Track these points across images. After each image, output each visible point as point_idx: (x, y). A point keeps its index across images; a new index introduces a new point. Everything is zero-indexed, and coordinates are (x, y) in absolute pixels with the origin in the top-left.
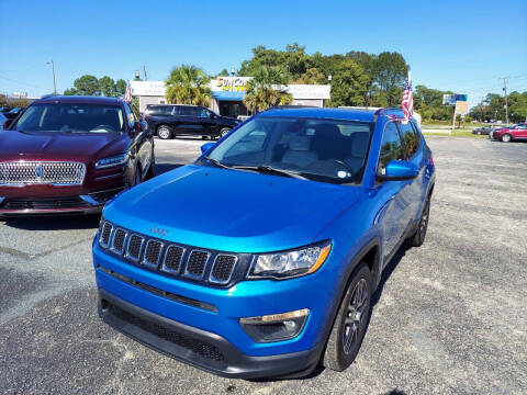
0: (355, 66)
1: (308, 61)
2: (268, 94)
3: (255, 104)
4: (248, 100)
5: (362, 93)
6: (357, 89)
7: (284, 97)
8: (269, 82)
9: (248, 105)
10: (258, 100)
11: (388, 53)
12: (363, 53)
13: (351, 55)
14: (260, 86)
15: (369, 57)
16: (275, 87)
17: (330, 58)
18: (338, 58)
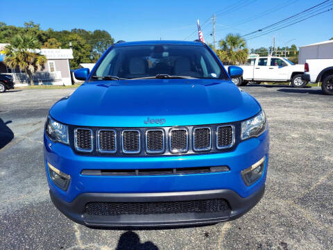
0: (79, 38)
1: (44, 34)
2: (26, 56)
3: (15, 63)
4: (9, 60)
5: (88, 56)
6: (84, 53)
7: (39, 57)
8: (24, 46)
9: (9, 64)
10: (18, 60)
11: (100, 31)
12: (83, 30)
13: (75, 31)
14: (17, 50)
15: (87, 33)
16: (30, 51)
17: (60, 32)
18: (65, 32)
